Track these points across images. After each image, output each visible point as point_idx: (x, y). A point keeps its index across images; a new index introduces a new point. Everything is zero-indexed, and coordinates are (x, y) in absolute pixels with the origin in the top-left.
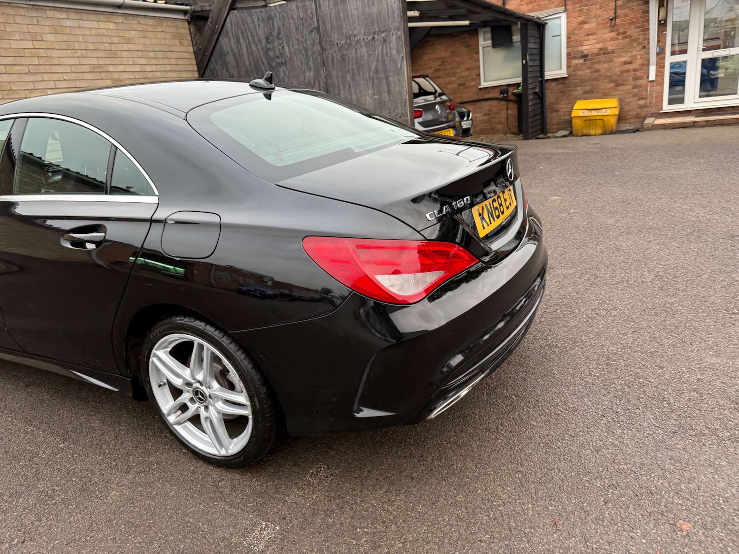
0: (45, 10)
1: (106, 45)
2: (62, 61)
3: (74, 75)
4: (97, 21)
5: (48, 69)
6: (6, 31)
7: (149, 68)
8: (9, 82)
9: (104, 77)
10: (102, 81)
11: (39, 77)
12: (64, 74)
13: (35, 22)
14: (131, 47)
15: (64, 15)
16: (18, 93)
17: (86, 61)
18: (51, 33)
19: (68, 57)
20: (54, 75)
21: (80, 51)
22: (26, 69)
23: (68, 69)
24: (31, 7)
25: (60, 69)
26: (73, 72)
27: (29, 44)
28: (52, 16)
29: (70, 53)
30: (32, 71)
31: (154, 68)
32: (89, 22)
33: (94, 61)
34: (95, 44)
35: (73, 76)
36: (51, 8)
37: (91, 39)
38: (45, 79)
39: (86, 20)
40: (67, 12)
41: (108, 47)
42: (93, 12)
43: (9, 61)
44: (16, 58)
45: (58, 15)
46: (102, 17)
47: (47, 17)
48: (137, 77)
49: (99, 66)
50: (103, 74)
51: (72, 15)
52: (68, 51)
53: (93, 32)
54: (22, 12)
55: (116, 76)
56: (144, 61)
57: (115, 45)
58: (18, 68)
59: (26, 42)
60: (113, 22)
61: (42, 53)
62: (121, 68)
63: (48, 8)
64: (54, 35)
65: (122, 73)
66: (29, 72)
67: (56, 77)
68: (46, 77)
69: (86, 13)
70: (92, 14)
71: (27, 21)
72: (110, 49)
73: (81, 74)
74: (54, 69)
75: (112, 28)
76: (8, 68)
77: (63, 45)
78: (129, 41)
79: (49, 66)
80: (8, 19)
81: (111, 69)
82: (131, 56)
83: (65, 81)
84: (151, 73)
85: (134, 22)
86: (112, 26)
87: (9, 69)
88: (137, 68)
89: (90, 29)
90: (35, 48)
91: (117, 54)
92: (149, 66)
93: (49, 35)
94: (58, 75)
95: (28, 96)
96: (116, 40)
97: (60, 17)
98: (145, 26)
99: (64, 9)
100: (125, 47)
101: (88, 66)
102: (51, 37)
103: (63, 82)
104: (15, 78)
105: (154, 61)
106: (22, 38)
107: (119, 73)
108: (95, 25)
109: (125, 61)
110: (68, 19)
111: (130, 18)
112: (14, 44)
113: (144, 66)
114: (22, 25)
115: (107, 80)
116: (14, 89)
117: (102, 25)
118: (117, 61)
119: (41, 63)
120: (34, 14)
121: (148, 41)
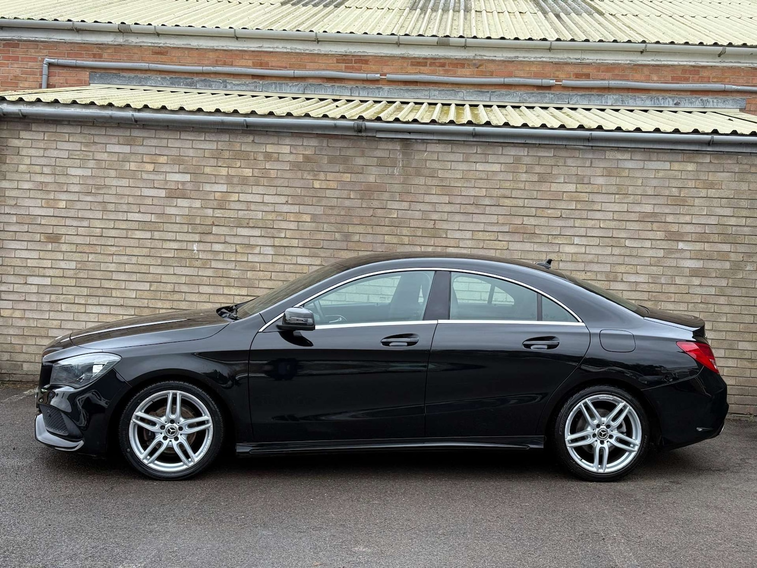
0: (605, 151)
1: (674, 189)
2: (606, 207)
3: (615, 223)
4: (671, 162)
5: (584, 214)
6: (552, 173)
7: (733, 221)
8: (535, 225)
9: (655, 229)
10: (652, 232)
11: (570, 223)
12: (601, 222)
13: (588, 164)
14: (712, 193)
15: (627, 156)
16: (540, 238)
17: (638, 208)
18: (603, 176)
19: (614, 202)
20: (590, 221)
21: (632, 197)
22: (558, 213)
23: (610, 216)
24: (590, 148)
25: (598, 215)
26: (614, 220)
27: (572, 188)
28: (611, 158)
29: (618, 198)
30: (564, 216)
31: (743, 221)
32: (659, 163)
33: (648, 209)
34: (657, 188)
35: (612, 224)
36: (613, 149)
37: (655, 183)
38: (577, 225)
39: (655, 161)
40: (632, 152)
41: (675, 192)
42: (669, 151)
43: (543, 204)
44: (551, 201)
45: (619, 156)
46: (680, 157)
47: (605, 158)
48: (707, 232)
49: (654, 214)
50: (655, 224)
51: (638, 156)
52: (617, 196)
53: (661, 174)
54: (577, 154)
55: (675, 228)
56: (728, 212)
57: (686, 191)
58: (549, 211)
59: (568, 184)
60: (694, 162)
61: (584, 197)
62: (687, 219)
63: (609, 149)
64: (605, 178)
65: (684, 225)
66: (561, 216)
67: (590, 223)
68: (578, 223)
69: (658, 153)
70: (667, 153)
71: (579, 163)
72: (677, 195)
73: (624, 223)
74: (591, 215)
75: (690, 169)
76: (539, 211)
77: (613, 189)
78: (711, 185)
79: (586, 211)
80: (558, 161)
81: (670, 219)
82: (707, 205)
83: (602, 230)
84: (734, 228)
85: (729, 163)
86: (691, 167)
87: (539, 213)
88: (713, 220)
89: (657, 170)
90: (576, 192)
91: (687, 202)
92: (734, 219)
93: (600, 178)
94: (593, 222)
95: (550, 242)
96: (691, 184)
97: (621, 158)
98: (746, 167)
99: (629, 149)
100: (703, 193)
101: (638, 214)
102: (601, 181)
103: (598, 230)
104: (543, 221)
105: (745, 213)
106: (566, 181)
107: (680, 225)
108: (667, 166)
109: (695, 210)
110: (631, 159)
111: (724, 156)
112: (554, 187)
113: (725, 219)
114: (572, 167)
115: (658, 233)
116: (537, 233)
117: (676, 166)
118: (683, 210)
119: (579, 207)
120: (591, 156)
121: (744, 186)
